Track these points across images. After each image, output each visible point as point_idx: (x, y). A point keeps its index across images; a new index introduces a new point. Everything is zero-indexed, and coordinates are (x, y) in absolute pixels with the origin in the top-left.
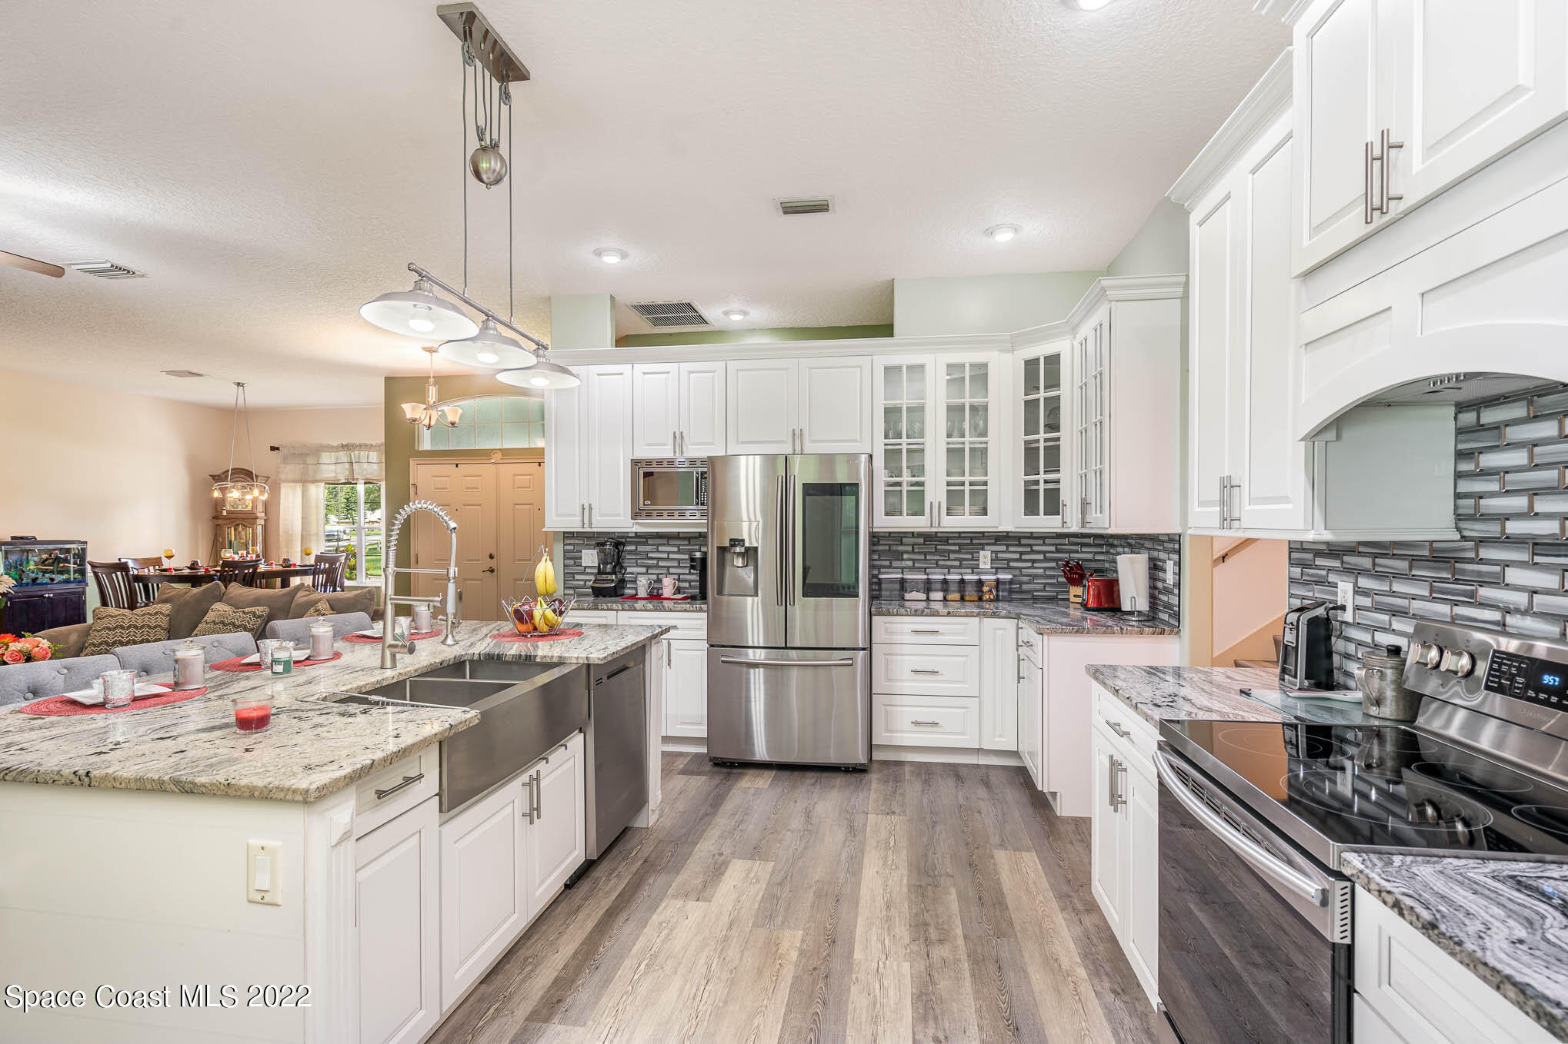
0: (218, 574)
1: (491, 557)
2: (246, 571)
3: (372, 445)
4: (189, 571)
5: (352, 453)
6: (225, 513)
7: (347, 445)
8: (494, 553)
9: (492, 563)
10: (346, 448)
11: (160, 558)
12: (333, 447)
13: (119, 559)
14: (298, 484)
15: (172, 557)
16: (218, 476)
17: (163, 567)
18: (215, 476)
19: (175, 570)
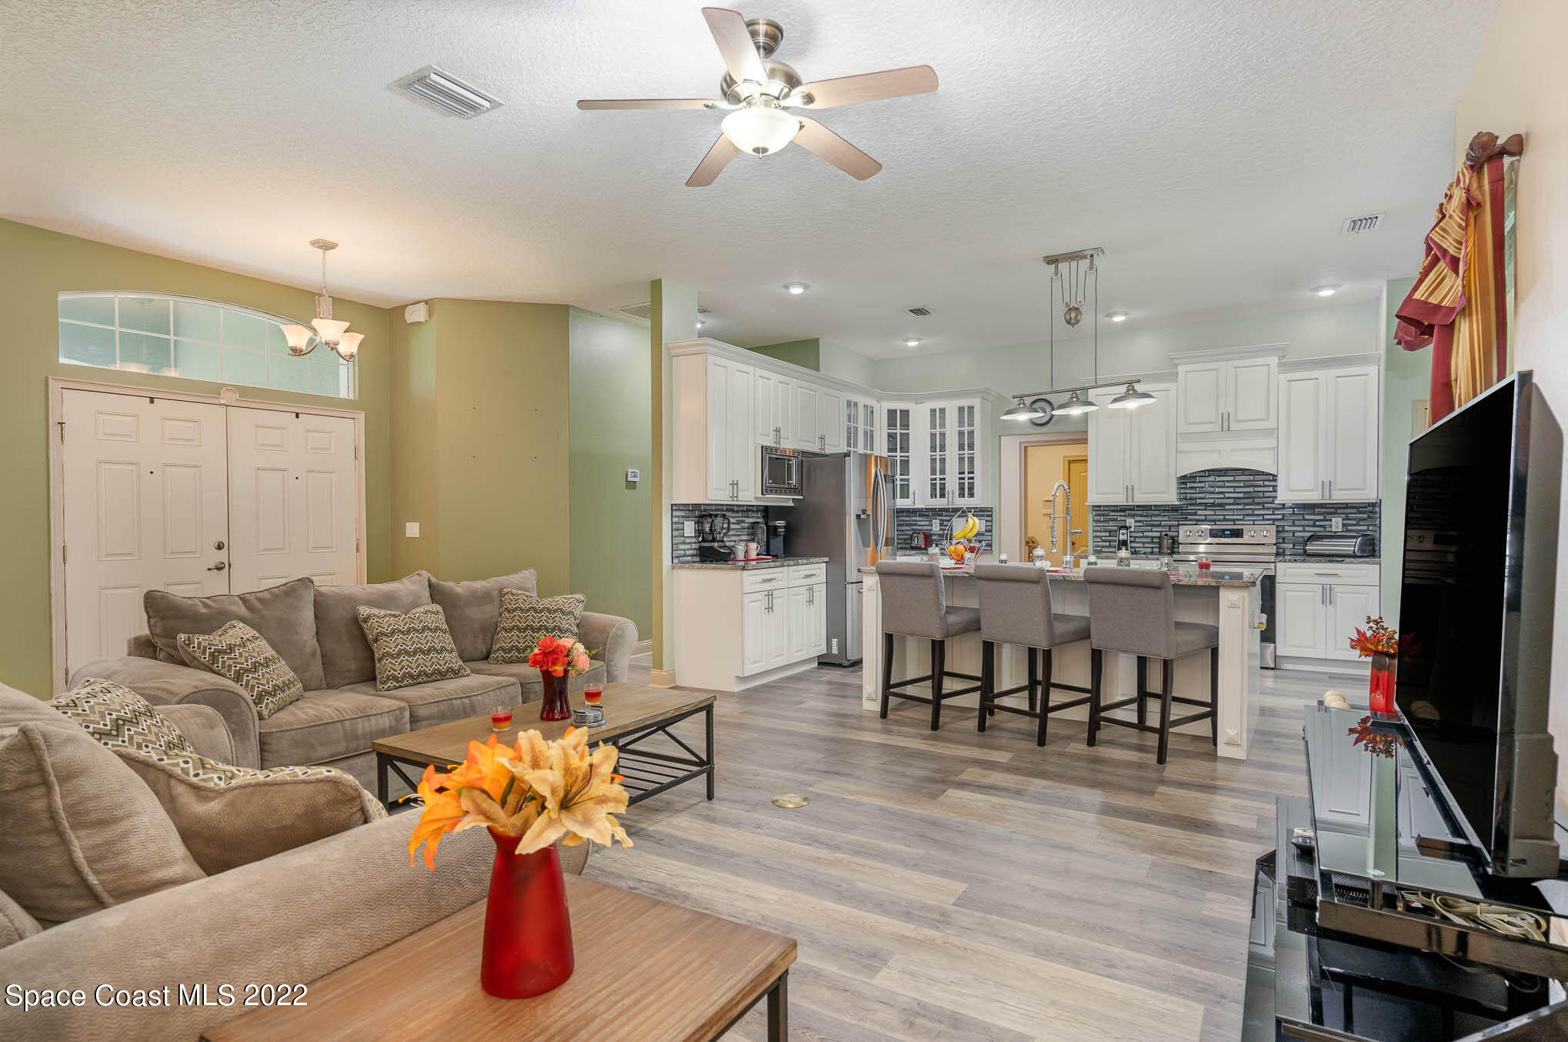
1: (220, 546)
8: (224, 541)
9: (222, 557)
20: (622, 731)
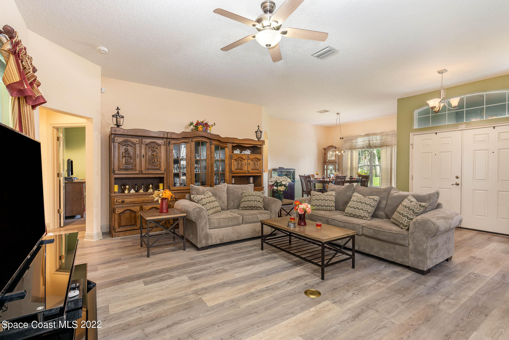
0: (334, 181)
1: (457, 178)
2: (342, 180)
3: (377, 133)
4: (322, 179)
5: (370, 137)
6: (327, 161)
7: (368, 134)
8: (459, 176)
9: (458, 181)
10: (367, 135)
11: (314, 175)
12: (362, 136)
13: (304, 175)
14: (349, 150)
15: (318, 174)
16: (326, 148)
17: (315, 178)
18: (325, 148)
19: (319, 179)
20: (287, 230)
